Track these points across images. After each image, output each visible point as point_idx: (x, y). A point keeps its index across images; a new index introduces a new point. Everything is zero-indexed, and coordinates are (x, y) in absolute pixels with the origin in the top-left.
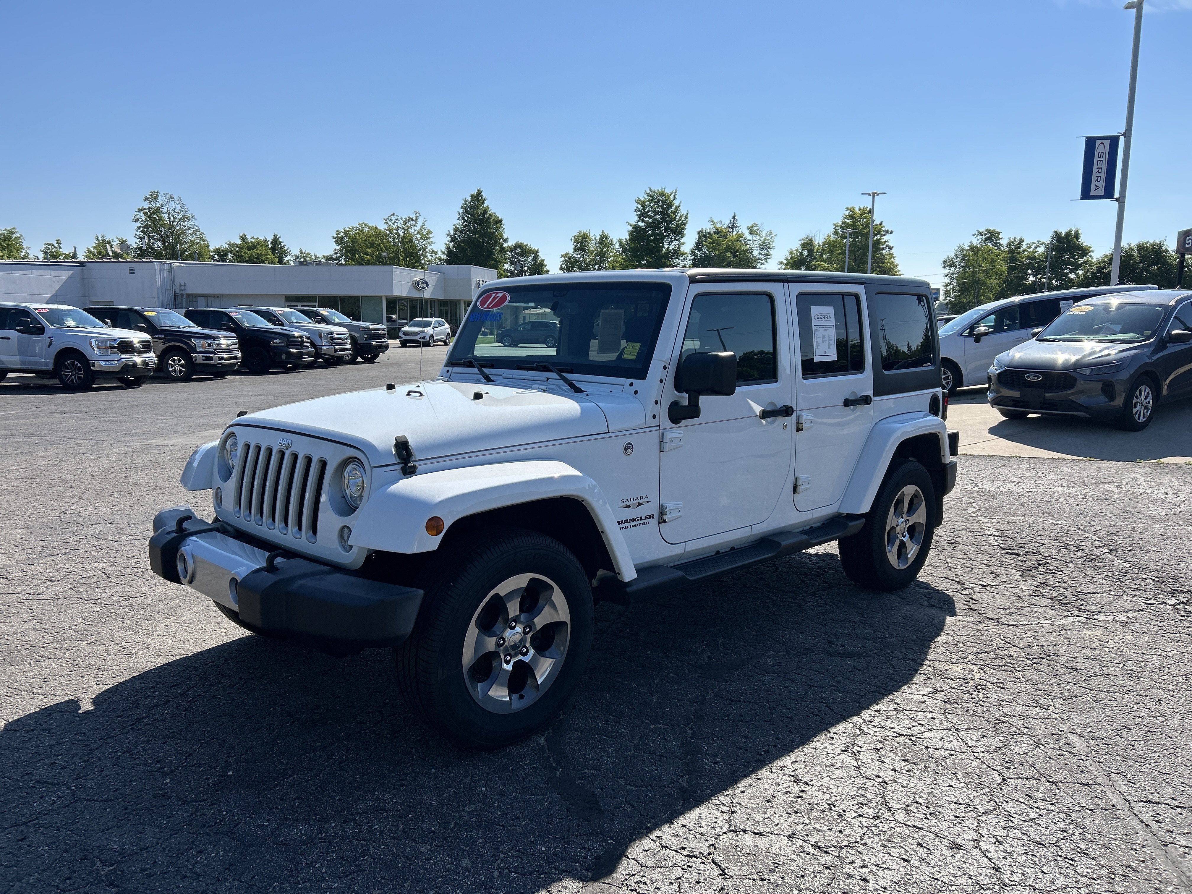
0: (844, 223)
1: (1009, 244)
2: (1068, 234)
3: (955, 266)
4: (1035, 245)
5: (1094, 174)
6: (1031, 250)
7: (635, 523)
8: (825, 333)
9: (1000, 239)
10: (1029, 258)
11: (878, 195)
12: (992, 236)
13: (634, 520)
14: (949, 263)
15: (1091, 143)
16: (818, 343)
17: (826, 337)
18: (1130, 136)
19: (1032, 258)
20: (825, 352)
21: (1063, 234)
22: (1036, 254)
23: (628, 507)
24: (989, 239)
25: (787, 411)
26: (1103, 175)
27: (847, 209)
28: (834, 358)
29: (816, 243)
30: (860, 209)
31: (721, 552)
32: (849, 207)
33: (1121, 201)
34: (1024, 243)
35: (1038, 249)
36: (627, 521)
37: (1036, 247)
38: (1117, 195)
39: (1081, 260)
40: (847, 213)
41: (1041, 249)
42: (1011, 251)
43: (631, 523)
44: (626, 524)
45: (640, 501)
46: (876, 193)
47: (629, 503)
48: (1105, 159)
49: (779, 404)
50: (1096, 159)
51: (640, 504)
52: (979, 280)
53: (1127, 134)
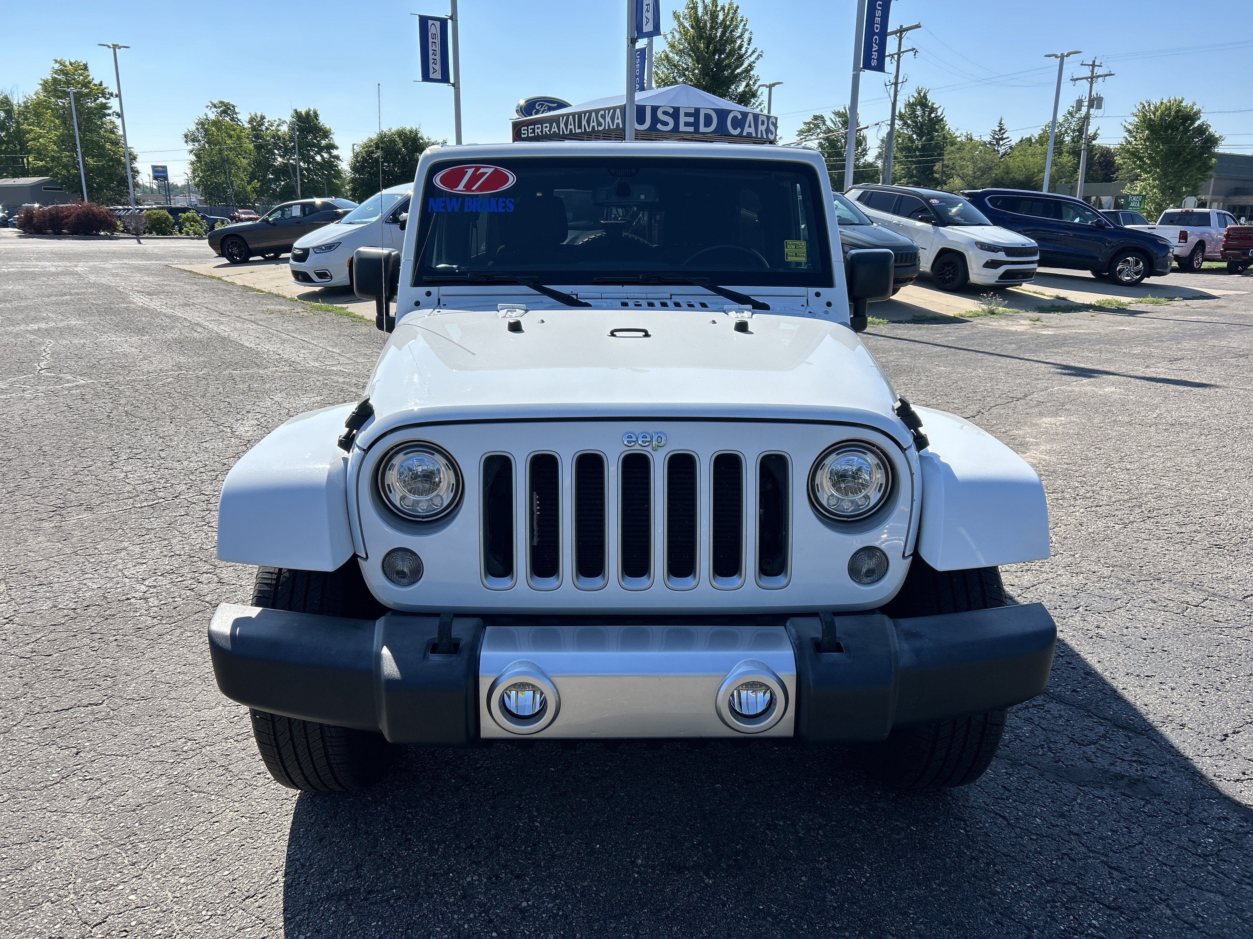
0: (54, 80)
1: (251, 121)
2: (308, 114)
3: (199, 141)
4: (276, 123)
5: (431, 57)
6: (274, 128)
9: (236, 113)
10: (274, 137)
11: (119, 48)
12: (227, 109)
14: (190, 138)
15: (424, 21)
18: (457, 21)
19: (276, 137)
21: (303, 113)
22: (279, 133)
24: (224, 112)
26: (438, 57)
27: (56, 61)
29: (15, 102)
30: (71, 64)
32: (59, 59)
33: (456, 86)
34: (266, 120)
35: (280, 128)
37: (278, 125)
38: (452, 81)
39: (324, 143)
40: (57, 66)
41: (284, 128)
42: (254, 129)
46: (117, 45)
48: (438, 40)
50: (430, 40)
52: (228, 158)
53: (454, 17)
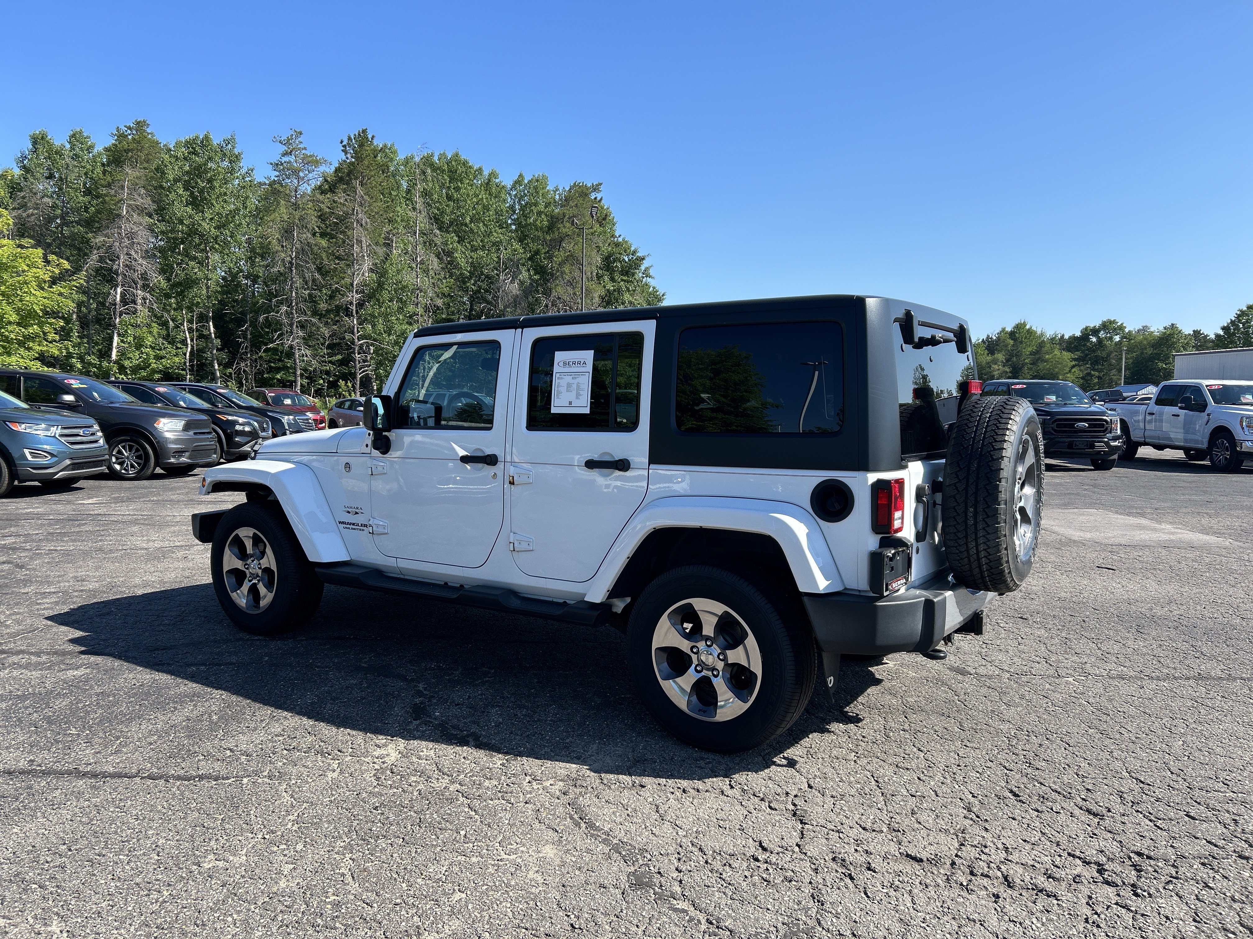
7: (354, 527)
8: (571, 381)
13: (354, 524)
16: (559, 393)
17: (575, 386)
20: (570, 403)
23: (349, 512)
25: (491, 460)
28: (587, 411)
31: (449, 584)
36: (350, 524)
43: (352, 526)
44: (348, 526)
45: (357, 511)
47: (350, 510)
49: (488, 452)
51: (356, 513)
